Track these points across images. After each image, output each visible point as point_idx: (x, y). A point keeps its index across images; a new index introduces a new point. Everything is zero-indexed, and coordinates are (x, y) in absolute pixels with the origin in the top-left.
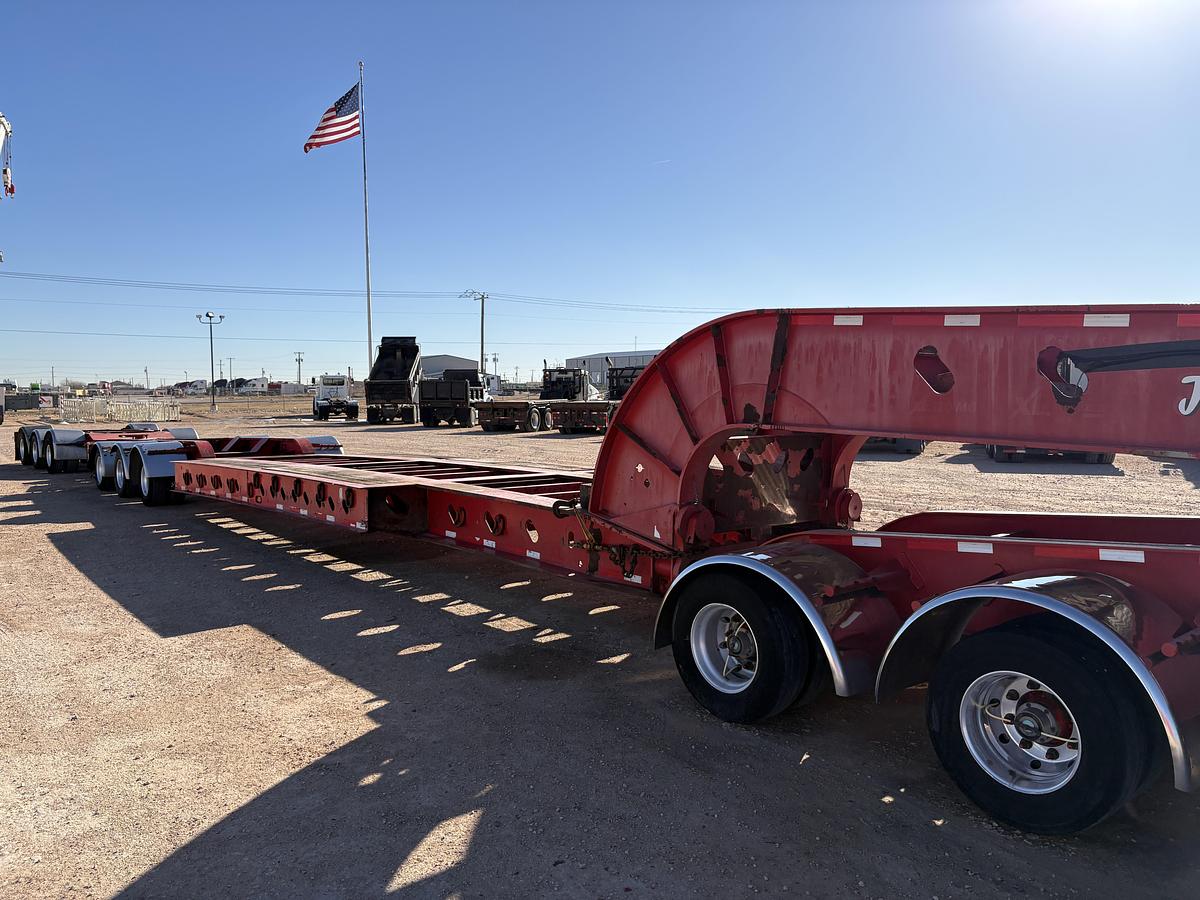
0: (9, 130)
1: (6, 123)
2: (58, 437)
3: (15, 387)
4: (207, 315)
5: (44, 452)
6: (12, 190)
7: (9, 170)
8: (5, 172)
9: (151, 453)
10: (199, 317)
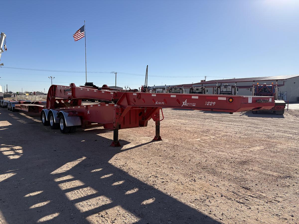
0: (5, 36)
1: (5, 35)
2: (4, 101)
3: (12, 93)
4: (51, 77)
5: (2, 104)
6: (6, 50)
7: (6, 45)
8: (5, 46)
9: (13, 103)
10: (49, 77)
